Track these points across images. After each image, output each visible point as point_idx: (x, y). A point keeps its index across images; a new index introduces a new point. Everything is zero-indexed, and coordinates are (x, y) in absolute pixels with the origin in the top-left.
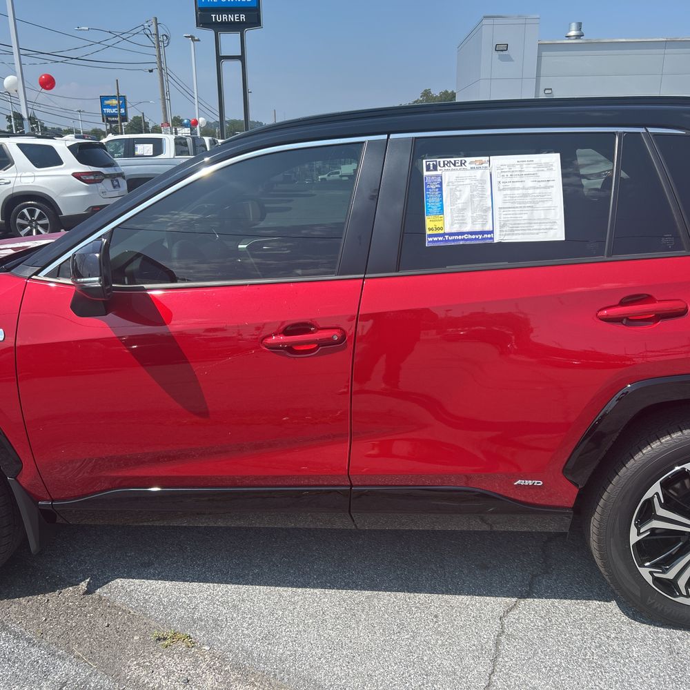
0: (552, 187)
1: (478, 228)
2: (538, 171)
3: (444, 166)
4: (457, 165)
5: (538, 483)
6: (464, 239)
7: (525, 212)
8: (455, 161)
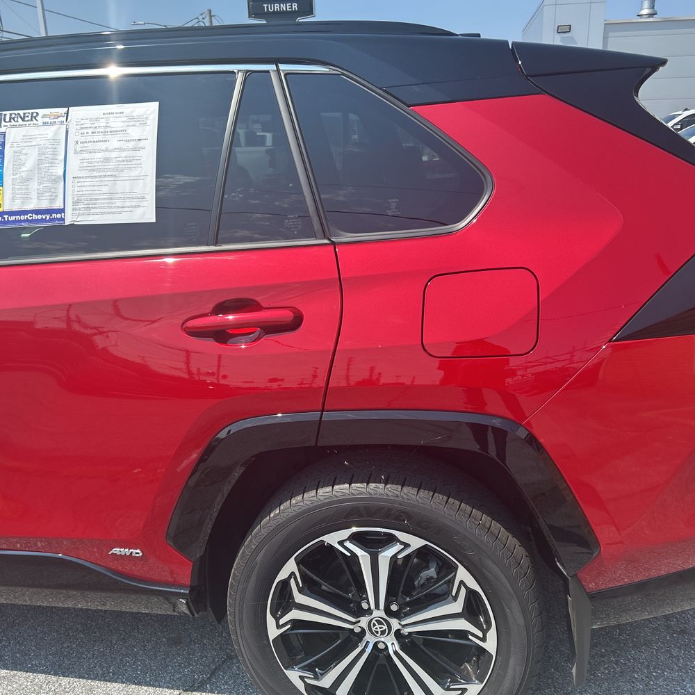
0: (144, 148)
1: (44, 205)
2: (128, 126)
3: (10, 121)
4: (27, 119)
5: (137, 553)
6: (27, 220)
7: (106, 183)
8: (24, 114)
